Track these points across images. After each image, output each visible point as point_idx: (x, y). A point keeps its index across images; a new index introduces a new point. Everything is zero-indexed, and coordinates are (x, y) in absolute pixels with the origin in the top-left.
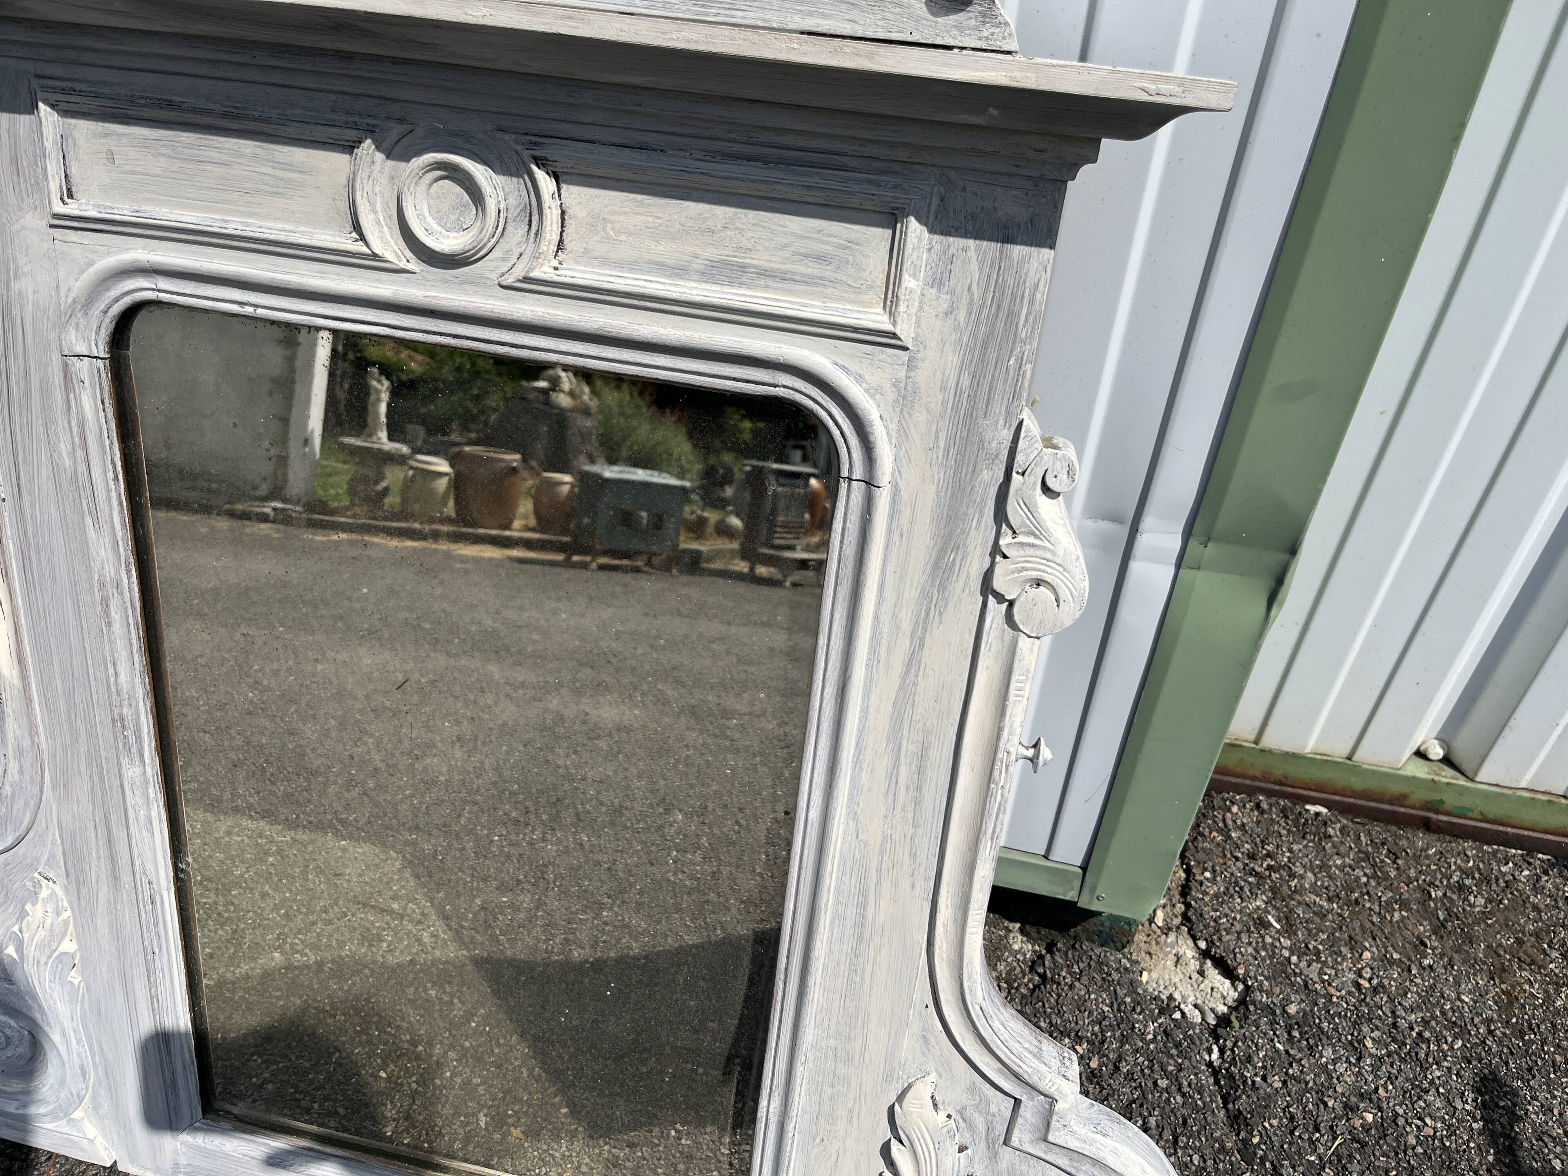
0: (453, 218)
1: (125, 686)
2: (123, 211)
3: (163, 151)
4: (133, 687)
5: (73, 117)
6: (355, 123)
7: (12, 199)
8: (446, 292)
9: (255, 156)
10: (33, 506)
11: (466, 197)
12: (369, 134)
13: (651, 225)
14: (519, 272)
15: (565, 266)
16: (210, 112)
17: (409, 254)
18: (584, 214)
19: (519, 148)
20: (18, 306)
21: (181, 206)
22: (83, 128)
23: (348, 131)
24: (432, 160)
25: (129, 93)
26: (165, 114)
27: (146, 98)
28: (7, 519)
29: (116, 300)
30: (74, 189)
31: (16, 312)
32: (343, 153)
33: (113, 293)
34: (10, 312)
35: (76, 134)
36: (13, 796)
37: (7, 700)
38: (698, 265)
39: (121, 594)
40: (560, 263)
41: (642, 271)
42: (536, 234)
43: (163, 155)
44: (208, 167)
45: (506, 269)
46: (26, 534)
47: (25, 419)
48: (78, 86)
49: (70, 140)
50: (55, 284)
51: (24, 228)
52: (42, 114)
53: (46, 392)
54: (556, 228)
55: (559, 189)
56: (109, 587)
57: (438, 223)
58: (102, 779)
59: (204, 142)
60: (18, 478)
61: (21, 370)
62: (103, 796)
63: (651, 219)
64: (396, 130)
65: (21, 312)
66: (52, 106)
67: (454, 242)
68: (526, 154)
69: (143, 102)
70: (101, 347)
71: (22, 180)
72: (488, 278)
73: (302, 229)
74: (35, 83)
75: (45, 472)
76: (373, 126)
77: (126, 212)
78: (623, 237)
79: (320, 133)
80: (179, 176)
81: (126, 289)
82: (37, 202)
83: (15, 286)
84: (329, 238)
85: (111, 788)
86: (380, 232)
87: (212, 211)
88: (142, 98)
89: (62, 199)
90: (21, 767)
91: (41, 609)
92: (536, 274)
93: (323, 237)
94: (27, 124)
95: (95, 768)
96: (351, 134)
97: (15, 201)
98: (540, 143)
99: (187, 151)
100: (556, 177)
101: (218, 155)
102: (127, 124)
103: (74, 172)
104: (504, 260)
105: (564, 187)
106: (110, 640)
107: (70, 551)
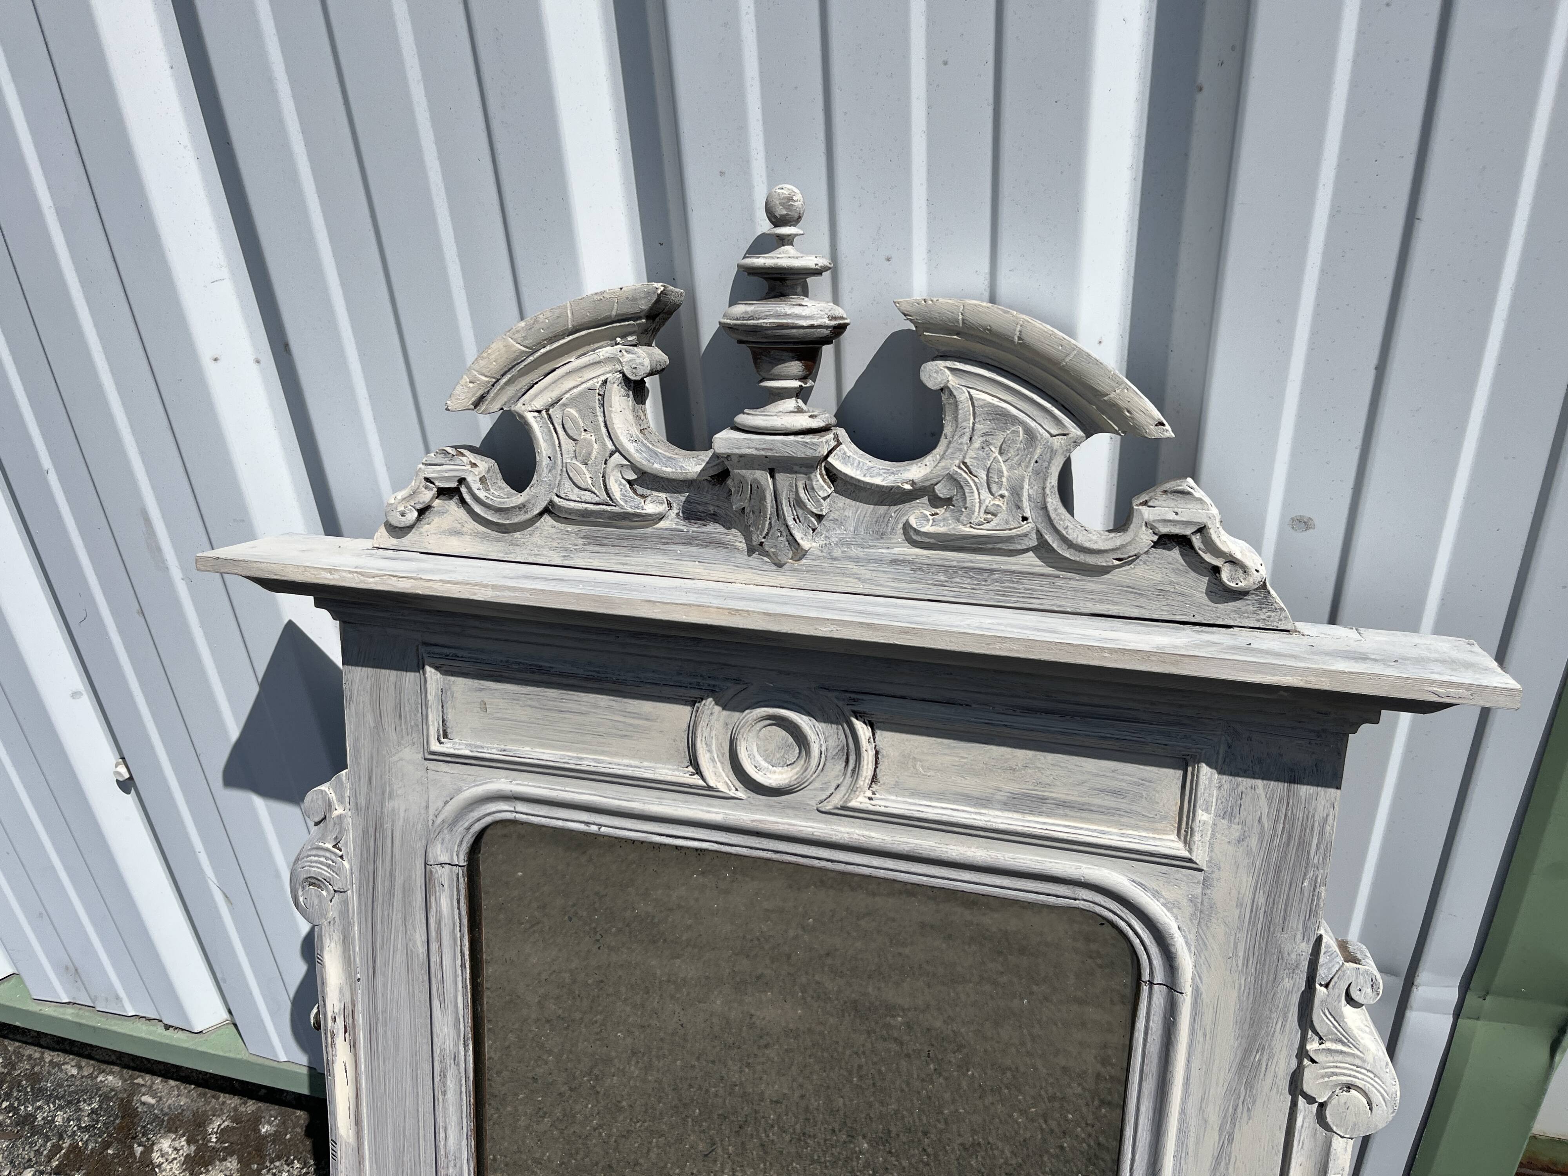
0: (778, 756)
1: (452, 1148)
2: (491, 750)
3: (529, 702)
4: (460, 1149)
5: (452, 675)
6: (698, 684)
7: (393, 736)
8: (770, 815)
9: (609, 707)
10: (385, 985)
11: (791, 739)
12: (710, 694)
13: (957, 764)
14: (837, 800)
15: (877, 796)
16: (575, 676)
17: (738, 784)
18: (897, 754)
19: (840, 704)
20: (390, 820)
21: (542, 746)
22: (461, 685)
23: (692, 691)
24: (765, 714)
25: (505, 659)
26: (536, 677)
27: (519, 663)
28: (360, 996)
29: (479, 820)
30: (449, 730)
31: (387, 826)
32: (685, 705)
33: (476, 814)
34: (382, 825)
35: (454, 688)
37: (341, 1157)
38: (999, 796)
39: (458, 1065)
40: (874, 793)
41: (948, 801)
42: (853, 771)
43: (530, 706)
44: (567, 716)
45: (825, 797)
46: (375, 1009)
47: (386, 913)
48: (460, 653)
49: (449, 693)
50: (424, 804)
51: (401, 759)
52: (428, 675)
53: (407, 892)
54: (871, 767)
55: (874, 734)
56: (448, 1059)
57: (765, 760)
59: (565, 697)
60: (374, 962)
61: (388, 873)
63: (957, 759)
64: (733, 688)
65: (392, 825)
66: (437, 668)
67: (780, 777)
68: (847, 709)
69: (516, 667)
70: (462, 857)
71: (403, 721)
72: (808, 804)
73: (646, 764)
74: (422, 650)
75: (400, 958)
76: (714, 686)
77: (494, 751)
78: (931, 773)
79: (667, 691)
80: (541, 722)
81: (488, 811)
82: (415, 740)
83: (389, 805)
84: (670, 772)
86: (714, 767)
87: (570, 750)
88: (516, 663)
89: (438, 740)
91: (382, 1073)
92: (853, 804)
93: (665, 771)
94: (412, 679)
96: (696, 693)
97: (395, 738)
98: (858, 699)
99: (551, 703)
100: (872, 725)
101: (577, 707)
102: (500, 681)
103: (450, 717)
104: (822, 789)
105: (878, 733)
106: (444, 1107)
107: (415, 1025)
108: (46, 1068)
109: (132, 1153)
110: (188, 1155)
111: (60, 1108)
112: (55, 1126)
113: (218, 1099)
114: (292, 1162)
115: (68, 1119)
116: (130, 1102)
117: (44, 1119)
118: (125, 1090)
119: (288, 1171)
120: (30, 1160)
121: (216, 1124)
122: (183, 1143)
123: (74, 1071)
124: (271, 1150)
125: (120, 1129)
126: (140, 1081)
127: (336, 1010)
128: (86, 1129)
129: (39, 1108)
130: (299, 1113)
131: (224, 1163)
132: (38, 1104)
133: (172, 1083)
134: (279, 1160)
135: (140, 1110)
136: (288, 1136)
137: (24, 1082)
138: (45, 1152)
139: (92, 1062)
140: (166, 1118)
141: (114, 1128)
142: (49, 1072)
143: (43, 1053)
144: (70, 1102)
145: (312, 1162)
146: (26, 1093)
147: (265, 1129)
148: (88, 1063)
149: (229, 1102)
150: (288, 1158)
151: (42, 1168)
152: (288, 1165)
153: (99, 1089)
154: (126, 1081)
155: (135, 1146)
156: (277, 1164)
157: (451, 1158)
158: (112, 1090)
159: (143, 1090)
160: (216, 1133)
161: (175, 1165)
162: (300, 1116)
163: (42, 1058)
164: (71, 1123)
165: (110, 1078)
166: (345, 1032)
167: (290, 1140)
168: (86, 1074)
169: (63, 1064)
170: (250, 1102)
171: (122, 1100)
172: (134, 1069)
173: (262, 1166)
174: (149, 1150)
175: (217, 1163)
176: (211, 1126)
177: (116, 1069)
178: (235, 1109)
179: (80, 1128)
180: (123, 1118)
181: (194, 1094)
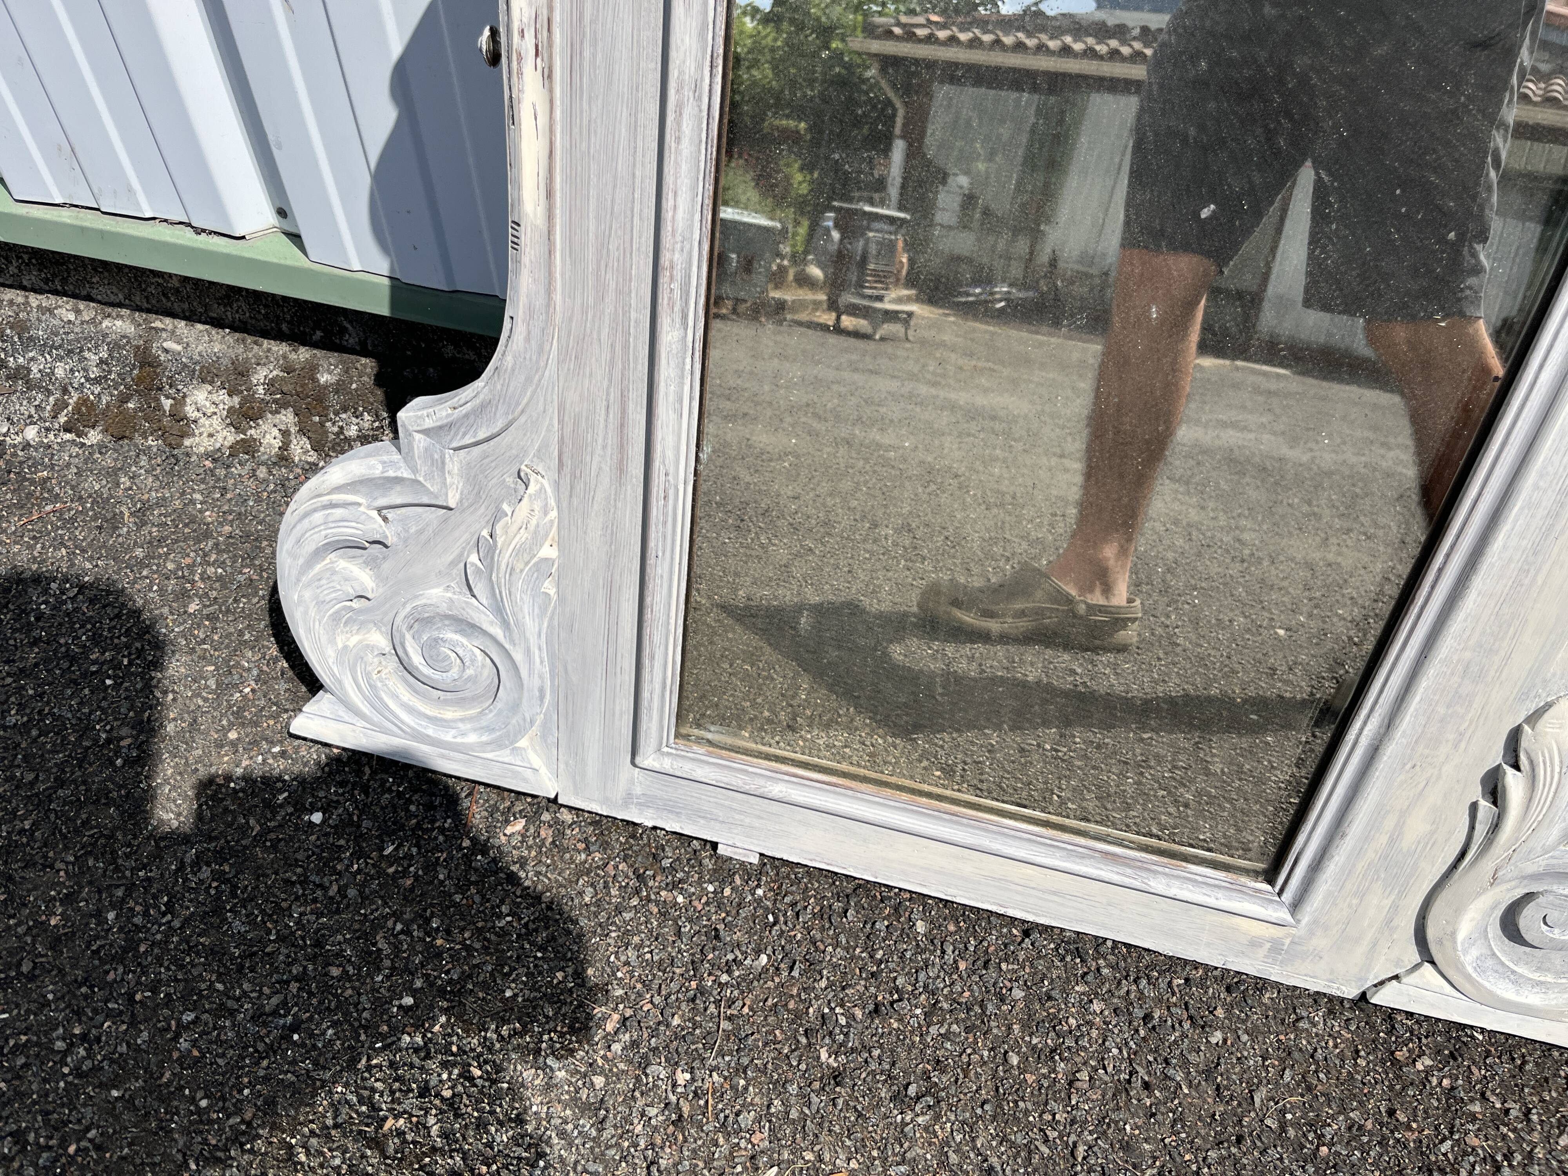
1: (681, 224)
4: (691, 226)
36: (513, 370)
37: (526, 245)
39: (700, 99)
46: (581, 18)
56: (686, 88)
58: (626, 347)
62: (624, 368)
85: (636, 359)
90: (529, 333)
91: (585, 122)
95: (619, 335)
106: (676, 162)
107: (638, 42)
108: (35, 315)
109: (159, 407)
110: (231, 408)
111: (60, 358)
112: (57, 379)
113: (261, 346)
114: (362, 415)
115: (71, 370)
116: (147, 349)
117: (40, 371)
118: (140, 336)
119: (357, 424)
120: (30, 416)
121: (260, 375)
122: (221, 398)
123: (71, 316)
124: (333, 400)
125: (139, 381)
126: (157, 324)
127: (525, 20)
128: (97, 381)
129: (32, 359)
130: (363, 360)
131: (278, 416)
132: (31, 354)
133: (200, 326)
134: (345, 412)
135: (162, 358)
136: (354, 386)
137: (8, 331)
138: (48, 408)
139: (92, 304)
140: (198, 368)
141: (133, 379)
142: (39, 320)
143: (27, 297)
144: (70, 352)
145: (385, 415)
146: (13, 344)
147: (324, 378)
148: (88, 306)
149: (275, 349)
150: (356, 409)
151: (47, 424)
152: (357, 417)
153: (105, 336)
154: (140, 325)
155: (162, 398)
156: (344, 416)
157: (679, 238)
158: (124, 337)
159: (164, 335)
160: (263, 384)
161: (216, 421)
162: (365, 366)
163: (27, 303)
164: (77, 374)
165: (119, 323)
166: (537, 55)
167: (356, 390)
168: (87, 318)
169: (56, 308)
170: (302, 349)
171: (138, 347)
172: (148, 311)
173: (324, 416)
174: (180, 402)
175: (269, 415)
176: (256, 376)
177: (125, 312)
178: (285, 357)
179: (88, 379)
180: (141, 368)
181: (230, 339)
